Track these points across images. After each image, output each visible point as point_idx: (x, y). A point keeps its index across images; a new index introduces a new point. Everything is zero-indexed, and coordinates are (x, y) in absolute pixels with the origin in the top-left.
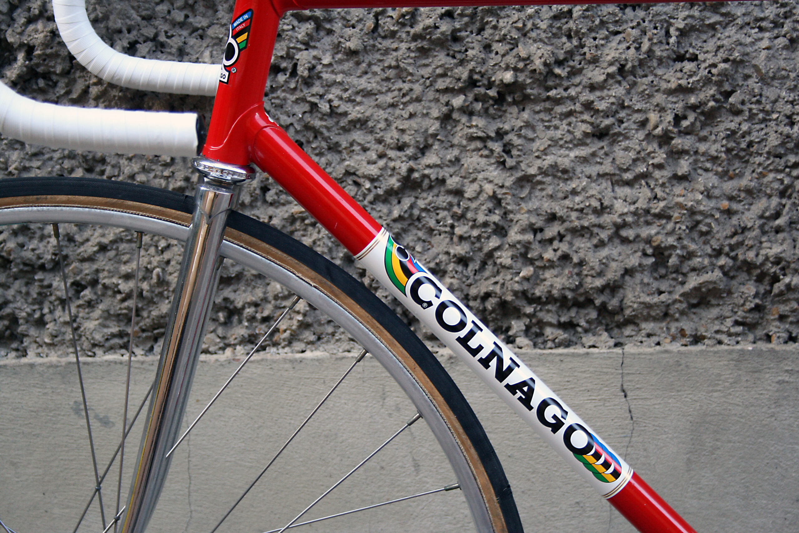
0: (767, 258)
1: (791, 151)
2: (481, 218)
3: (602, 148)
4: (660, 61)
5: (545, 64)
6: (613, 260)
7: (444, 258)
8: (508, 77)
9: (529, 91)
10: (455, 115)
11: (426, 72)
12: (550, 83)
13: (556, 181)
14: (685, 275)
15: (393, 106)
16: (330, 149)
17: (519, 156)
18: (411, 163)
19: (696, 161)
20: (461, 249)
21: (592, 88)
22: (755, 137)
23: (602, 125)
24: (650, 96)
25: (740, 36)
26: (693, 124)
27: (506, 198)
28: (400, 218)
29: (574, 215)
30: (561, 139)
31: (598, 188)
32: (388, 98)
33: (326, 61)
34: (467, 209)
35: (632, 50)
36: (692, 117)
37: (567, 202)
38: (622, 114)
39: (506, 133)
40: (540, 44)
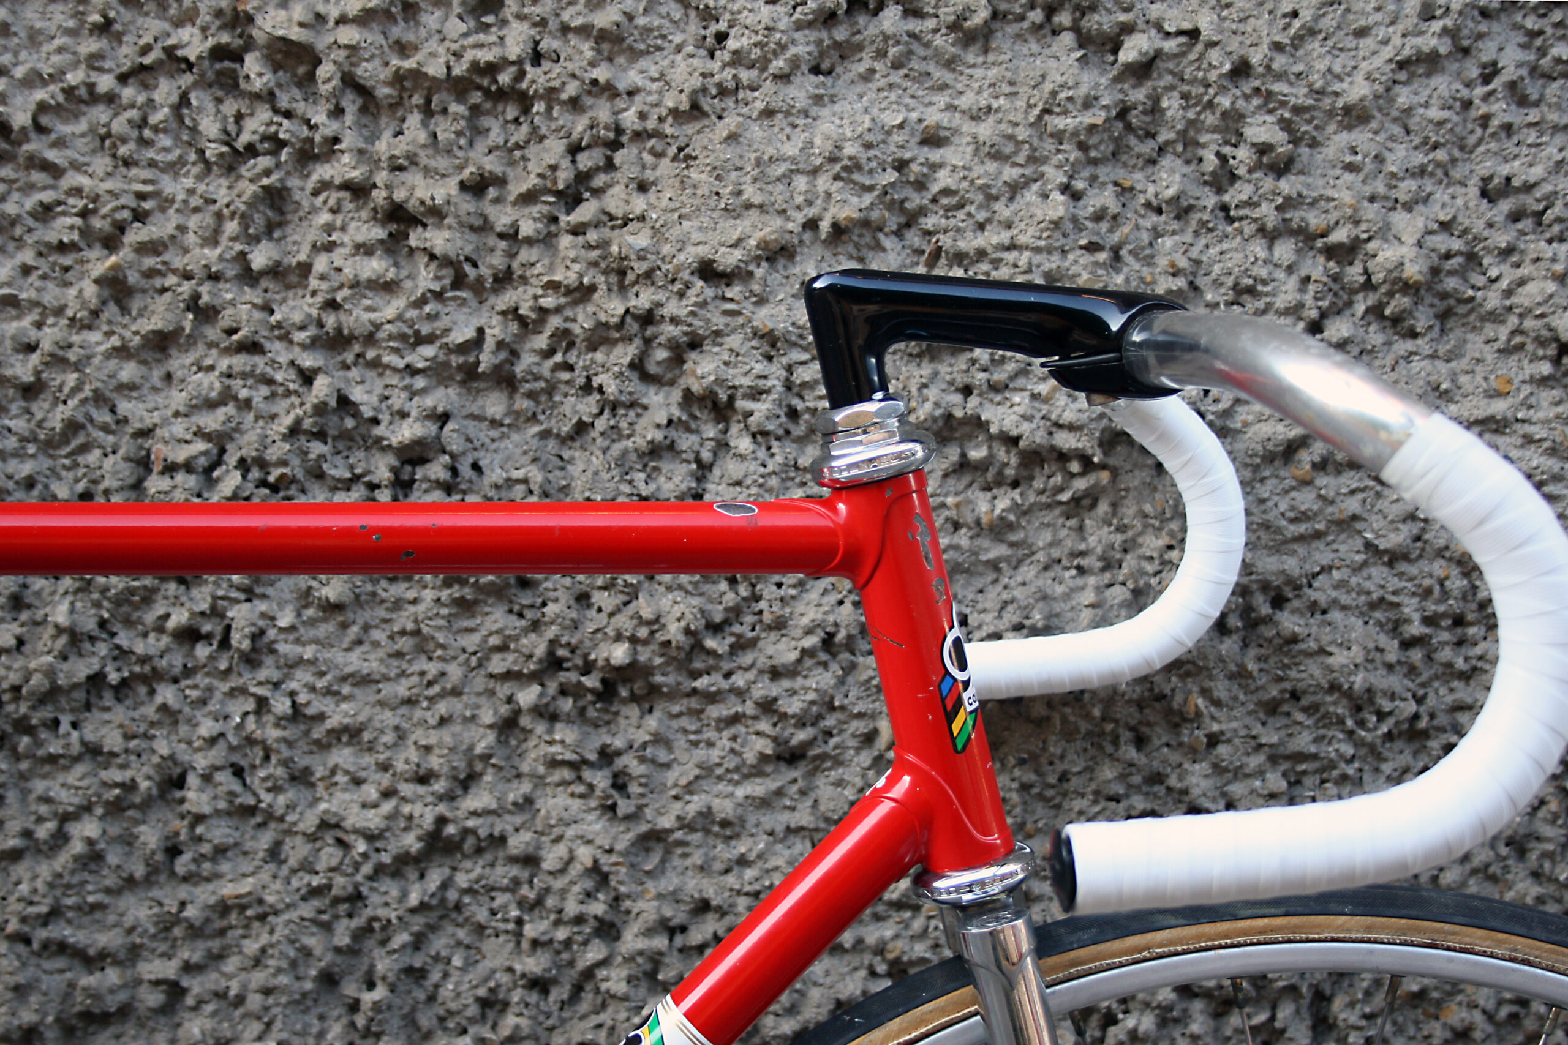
1: (1137, 789)
2: (572, 908)
3: (795, 781)
5: (687, 631)
6: (815, 984)
7: (504, 978)
8: (619, 654)
9: (658, 679)
10: (525, 721)
11: (471, 642)
12: (698, 665)
13: (711, 841)
15: (410, 702)
16: (293, 778)
17: (642, 795)
18: (442, 808)
20: (534, 964)
21: (775, 673)
22: (1071, 763)
23: (794, 742)
25: (1045, 582)
27: (617, 873)
28: (423, 907)
29: (742, 903)
30: (719, 765)
31: (787, 853)
32: (402, 689)
33: (283, 622)
34: (547, 890)
35: (848, 608)
37: (731, 880)
38: (830, 721)
39: (619, 753)
40: (678, 595)
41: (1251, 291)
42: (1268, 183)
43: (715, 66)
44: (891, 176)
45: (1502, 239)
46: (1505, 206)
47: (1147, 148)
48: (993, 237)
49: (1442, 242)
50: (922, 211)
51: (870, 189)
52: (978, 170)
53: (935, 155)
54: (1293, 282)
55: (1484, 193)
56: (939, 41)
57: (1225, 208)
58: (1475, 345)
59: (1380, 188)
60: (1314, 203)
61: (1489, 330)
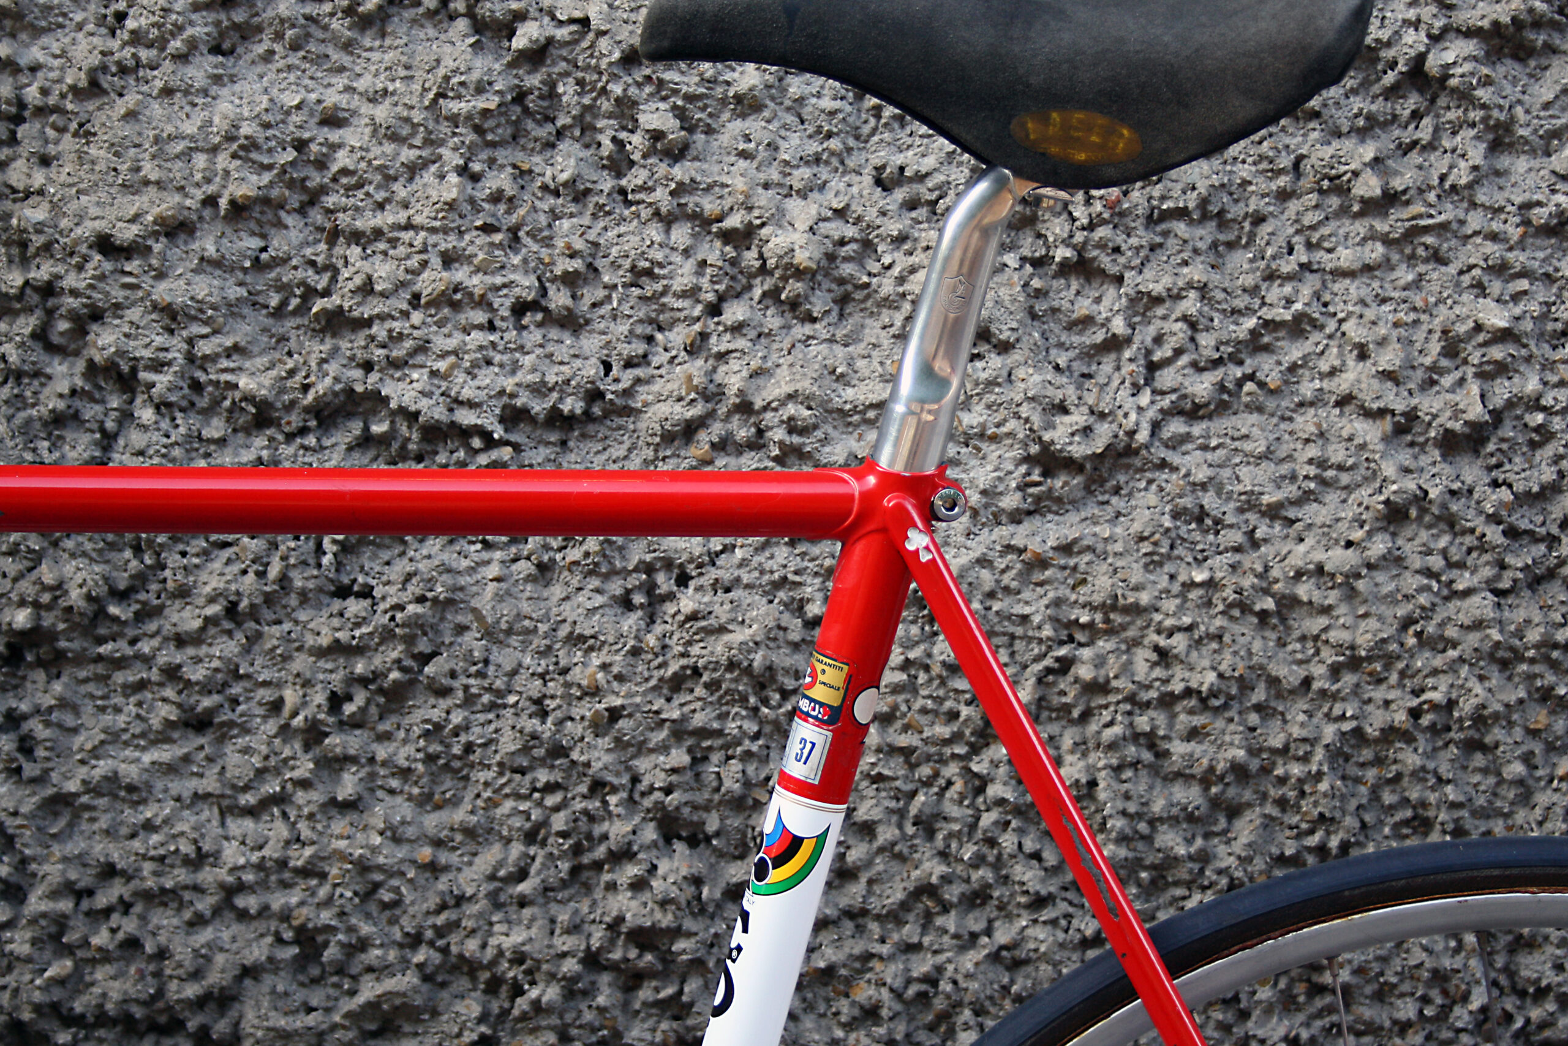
0: (501, 953)
1: (542, 762)
3: (202, 747)
4: (304, 597)
5: (89, 597)
6: (221, 949)
8: (21, 618)
9: (63, 644)
12: (102, 631)
13: (118, 806)
14: (355, 978)
17: (48, 759)
19: (372, 776)
21: (180, 641)
22: (475, 735)
23: (199, 709)
24: (286, 658)
25: (450, 555)
26: (363, 710)
27: (22, 835)
29: (148, 867)
30: (125, 730)
31: (193, 819)
35: (251, 576)
36: (360, 698)
37: (137, 845)
38: (236, 689)
39: (25, 717)
40: (81, 562)
41: (649, 273)
42: (662, 169)
43: (115, 44)
44: (290, 155)
45: (894, 228)
46: (900, 194)
47: (544, 132)
48: (389, 217)
49: (837, 229)
50: (323, 190)
51: (269, 167)
52: (376, 151)
53: (334, 136)
54: (689, 266)
55: (879, 182)
56: (335, 25)
57: (623, 192)
58: (873, 330)
59: (775, 176)
60: (709, 189)
61: (885, 317)
